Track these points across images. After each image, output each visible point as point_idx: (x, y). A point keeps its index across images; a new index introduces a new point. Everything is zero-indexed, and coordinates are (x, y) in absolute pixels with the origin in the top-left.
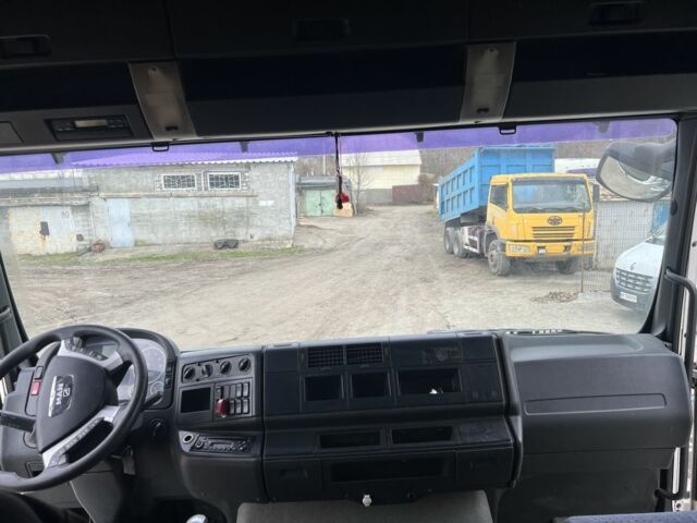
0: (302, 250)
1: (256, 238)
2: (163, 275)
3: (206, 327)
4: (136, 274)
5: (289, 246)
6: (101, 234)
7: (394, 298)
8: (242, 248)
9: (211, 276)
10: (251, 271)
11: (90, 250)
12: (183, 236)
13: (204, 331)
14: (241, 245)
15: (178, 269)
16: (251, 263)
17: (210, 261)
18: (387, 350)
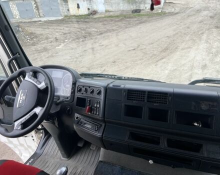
0: (165, 13)
1: (147, 8)
2: (113, 23)
3: (125, 44)
4: (105, 23)
5: (160, 12)
6: (95, 8)
7: (201, 35)
8: (142, 13)
9: (129, 24)
10: (144, 22)
11: (91, 14)
12: (122, 8)
13: (124, 45)
14: (142, 12)
15: (119, 21)
16: (145, 19)
17: (130, 18)
18: (170, 98)
